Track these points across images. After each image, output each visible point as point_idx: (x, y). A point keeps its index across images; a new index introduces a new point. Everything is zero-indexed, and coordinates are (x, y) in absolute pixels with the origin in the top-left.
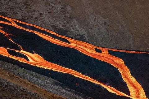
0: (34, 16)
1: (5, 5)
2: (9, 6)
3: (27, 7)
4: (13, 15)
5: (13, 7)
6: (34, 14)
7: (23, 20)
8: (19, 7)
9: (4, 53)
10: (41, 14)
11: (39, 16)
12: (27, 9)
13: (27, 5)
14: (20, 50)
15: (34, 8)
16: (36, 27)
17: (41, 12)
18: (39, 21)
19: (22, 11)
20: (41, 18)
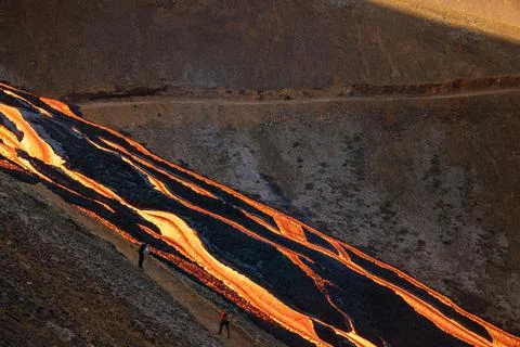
0: (402, 246)
1: (331, 203)
2: (341, 207)
3: (386, 219)
4: (346, 232)
5: (350, 211)
6: (402, 240)
7: (370, 250)
8: (366, 215)
9: (304, 329)
10: (421, 243)
11: (415, 247)
12: (385, 225)
13: (388, 212)
14: (347, 330)
15: (405, 224)
16: (401, 275)
17: (422, 237)
18: (413, 262)
19: (373, 226)
20: (420, 254)
